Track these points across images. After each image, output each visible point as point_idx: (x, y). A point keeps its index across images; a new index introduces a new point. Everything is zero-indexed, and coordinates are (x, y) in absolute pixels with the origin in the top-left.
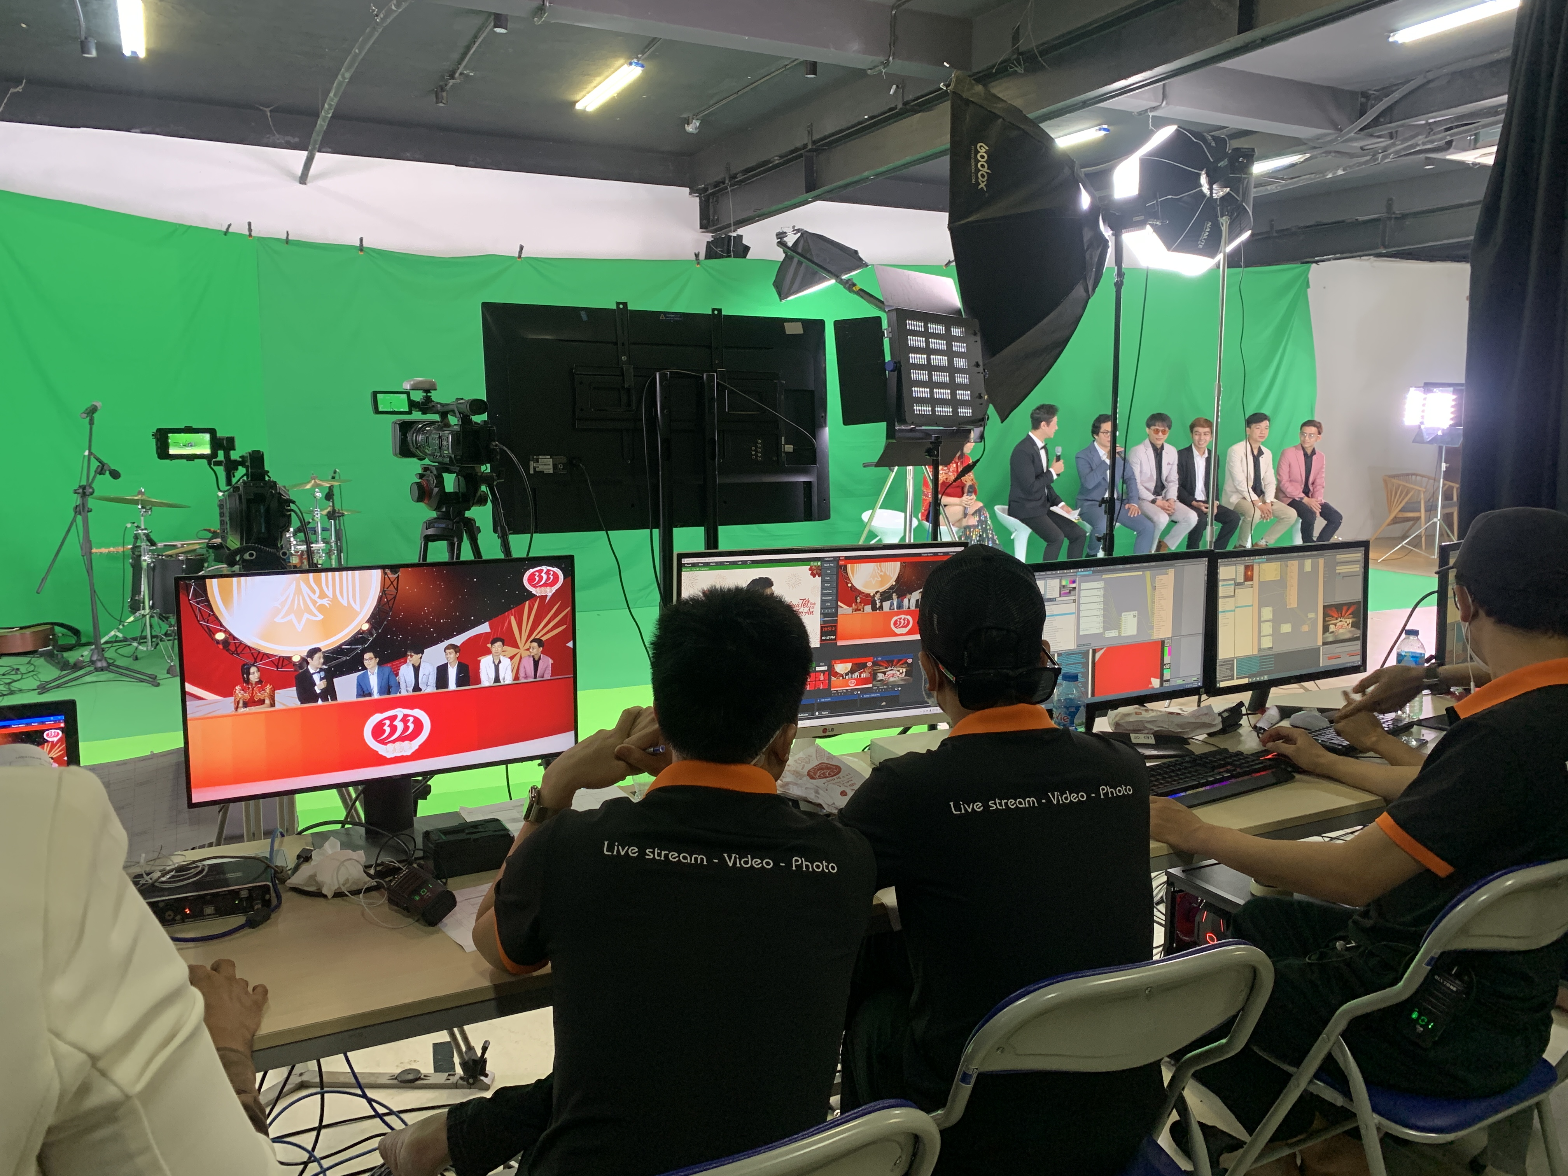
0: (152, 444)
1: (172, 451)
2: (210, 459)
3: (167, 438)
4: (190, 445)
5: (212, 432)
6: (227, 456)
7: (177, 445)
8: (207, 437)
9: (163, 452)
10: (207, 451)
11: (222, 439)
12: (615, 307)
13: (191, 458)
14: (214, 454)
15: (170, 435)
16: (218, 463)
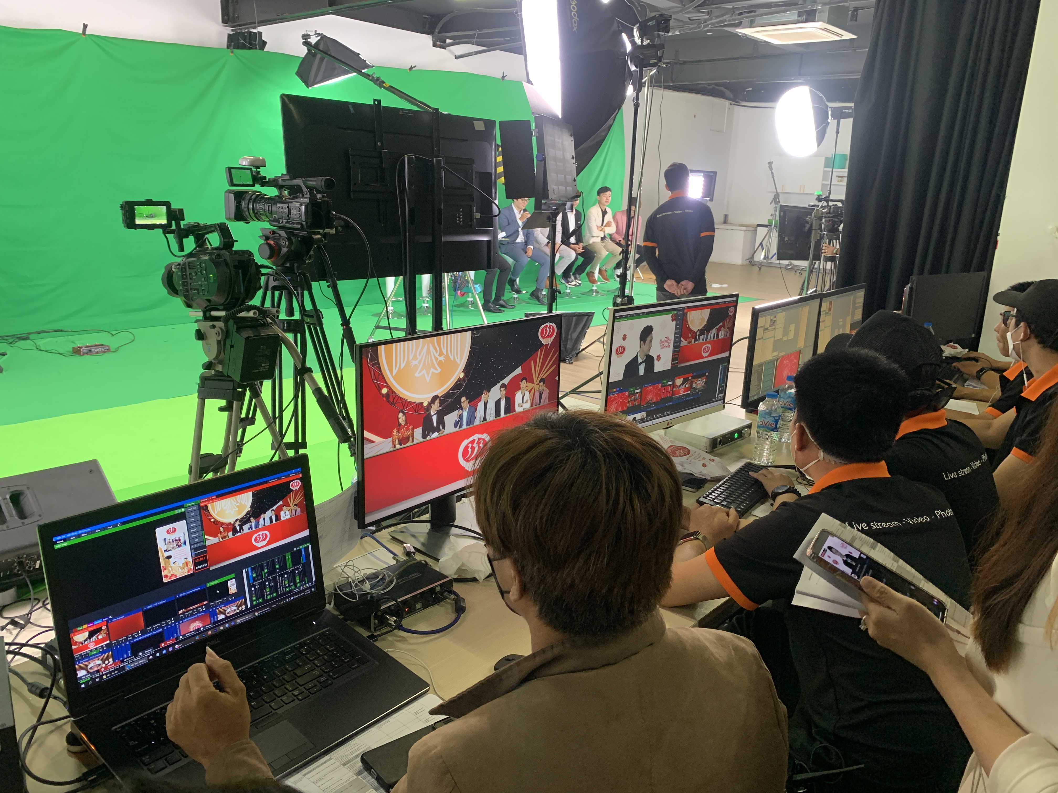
0: (119, 215)
1: (138, 222)
2: (166, 229)
3: (134, 210)
4: (151, 216)
5: (167, 204)
6: (178, 225)
7: (142, 216)
8: (164, 209)
9: (130, 222)
10: (164, 221)
11: (175, 211)
12: (372, 103)
13: (151, 227)
14: (169, 224)
15: (136, 207)
16: (172, 232)
